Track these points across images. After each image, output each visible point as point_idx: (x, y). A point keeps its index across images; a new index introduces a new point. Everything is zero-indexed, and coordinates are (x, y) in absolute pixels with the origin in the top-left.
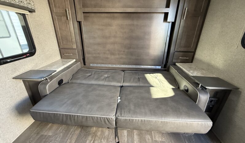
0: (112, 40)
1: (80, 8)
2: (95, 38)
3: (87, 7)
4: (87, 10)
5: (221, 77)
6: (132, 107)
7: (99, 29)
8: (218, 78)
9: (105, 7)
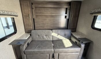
0: (46, 25)
1: (35, 14)
2: (40, 24)
3: (37, 13)
4: (37, 14)
5: (87, 38)
6: (58, 46)
7: (41, 21)
8: (85, 38)
9: (44, 13)
